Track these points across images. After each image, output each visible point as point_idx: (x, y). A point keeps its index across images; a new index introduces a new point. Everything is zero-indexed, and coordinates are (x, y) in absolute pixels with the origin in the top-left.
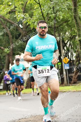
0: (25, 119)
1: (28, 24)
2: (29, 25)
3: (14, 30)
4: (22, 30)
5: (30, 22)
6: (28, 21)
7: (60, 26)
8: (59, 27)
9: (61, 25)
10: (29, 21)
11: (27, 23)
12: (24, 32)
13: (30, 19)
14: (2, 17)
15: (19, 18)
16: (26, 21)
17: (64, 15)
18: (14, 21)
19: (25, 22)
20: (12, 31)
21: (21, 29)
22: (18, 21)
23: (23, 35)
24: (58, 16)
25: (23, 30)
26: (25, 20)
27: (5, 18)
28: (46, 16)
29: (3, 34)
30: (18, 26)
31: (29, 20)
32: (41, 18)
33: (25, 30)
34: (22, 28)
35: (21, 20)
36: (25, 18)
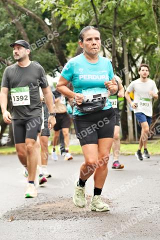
0: (49, 205)
1: (62, 18)
2: (64, 20)
3: (34, 30)
4: (49, 29)
5: (66, 14)
6: (62, 13)
7: (124, 26)
8: (123, 28)
9: (127, 23)
10: (64, 13)
11: (61, 15)
13: (67, 9)
14: (12, 3)
15: (44, 5)
16: (59, 11)
17: (135, 4)
19: (56, 15)
20: (31, 31)
21: (48, 27)
22: (43, 11)
24: (121, 4)
25: (52, 29)
26: (56, 10)
28: (99, 4)
29: (13, 36)
30: (42, 21)
31: (64, 11)
32: (89, 8)
33: (56, 29)
34: (50, 27)
35: (49, 9)
36: (57, 5)
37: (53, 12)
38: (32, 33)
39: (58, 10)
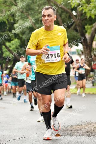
1: (83, 12)
2: (85, 13)
3: (66, 18)
10: (85, 8)
11: (83, 10)
12: (79, 21)
13: (87, 6)
14: (54, 2)
15: (73, 3)
18: (66, 7)
19: (80, 9)
20: (64, 19)
21: (75, 17)
22: (72, 7)
23: (77, 24)
25: (77, 18)
26: (80, 6)
27: (57, 3)
30: (71, 12)
31: (85, 7)
33: (80, 18)
35: (76, 6)
36: (81, 4)
37: (78, 8)
38: (65, 20)
39: (81, 7)
